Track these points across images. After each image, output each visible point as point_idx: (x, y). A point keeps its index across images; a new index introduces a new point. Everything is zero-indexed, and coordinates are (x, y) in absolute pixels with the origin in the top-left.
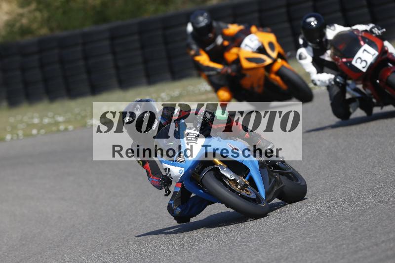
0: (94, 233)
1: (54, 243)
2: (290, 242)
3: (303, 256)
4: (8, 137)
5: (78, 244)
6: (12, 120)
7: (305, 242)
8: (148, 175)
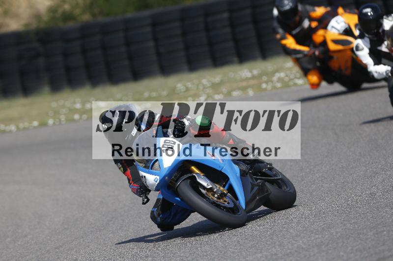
0: (135, 218)
1: (96, 227)
2: (331, 229)
3: (344, 243)
4: (51, 122)
5: (120, 229)
6: (54, 105)
7: (346, 228)
8: (129, 182)
